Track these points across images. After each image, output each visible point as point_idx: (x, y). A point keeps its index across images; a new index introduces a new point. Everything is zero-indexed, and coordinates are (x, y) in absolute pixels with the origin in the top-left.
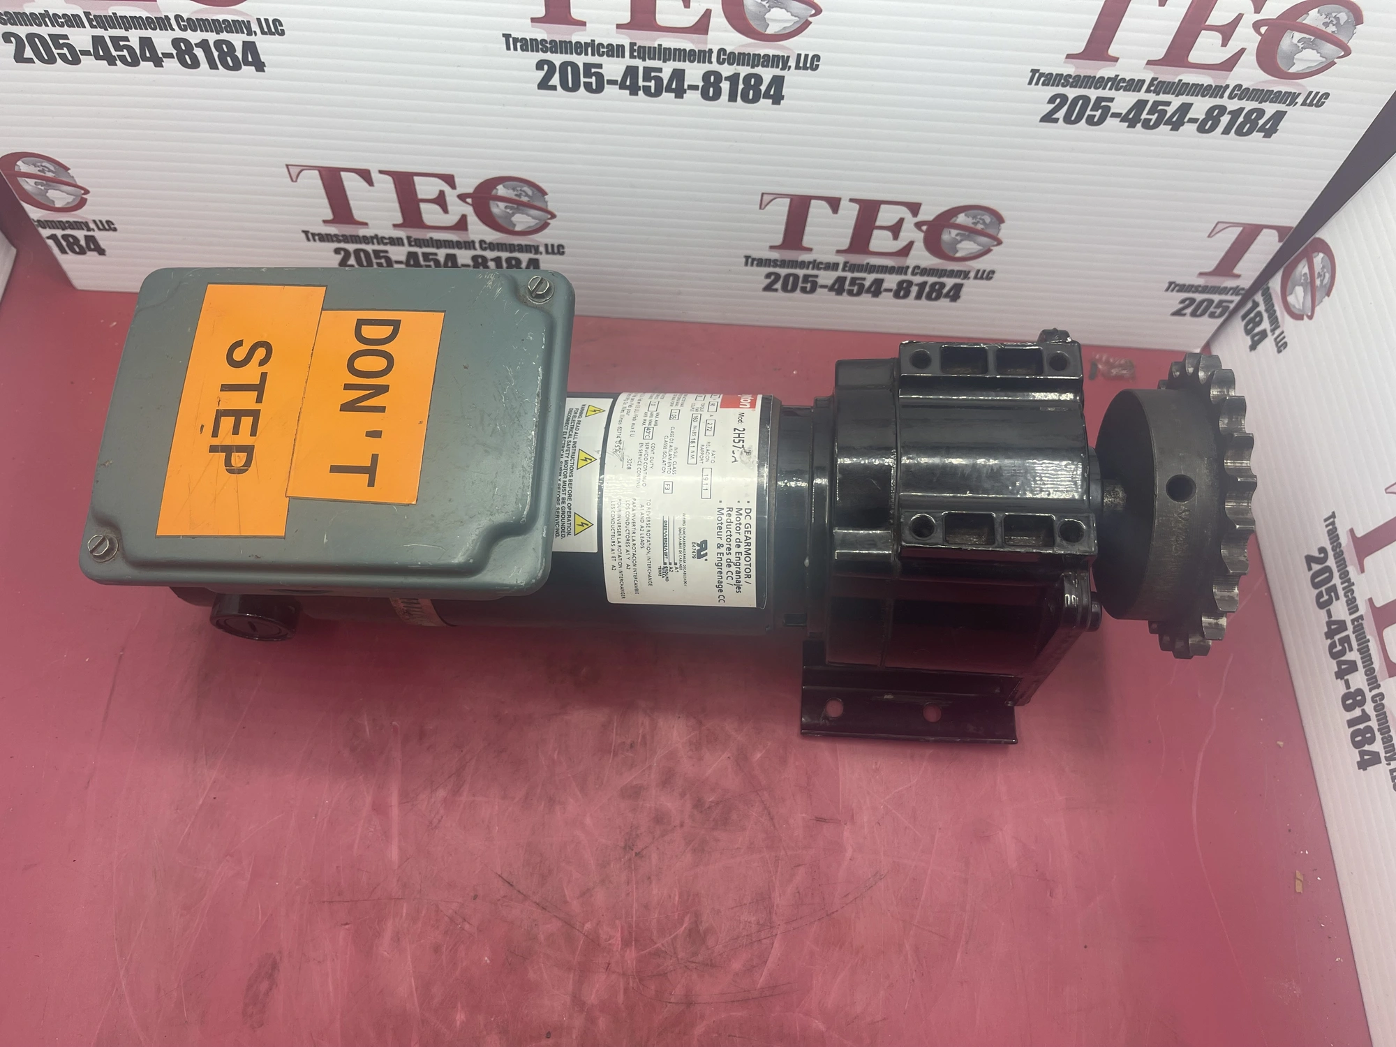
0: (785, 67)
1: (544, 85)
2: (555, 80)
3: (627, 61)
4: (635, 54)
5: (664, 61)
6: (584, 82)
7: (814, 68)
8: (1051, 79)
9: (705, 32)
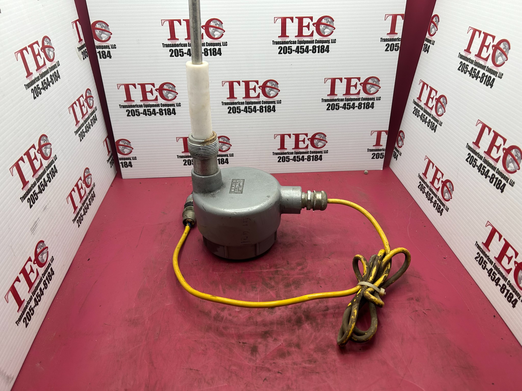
0: (275, 103)
1: (229, 112)
4: (246, 104)
5: (252, 105)
6: (237, 111)
7: (280, 103)
8: (326, 101)
9: (259, 97)
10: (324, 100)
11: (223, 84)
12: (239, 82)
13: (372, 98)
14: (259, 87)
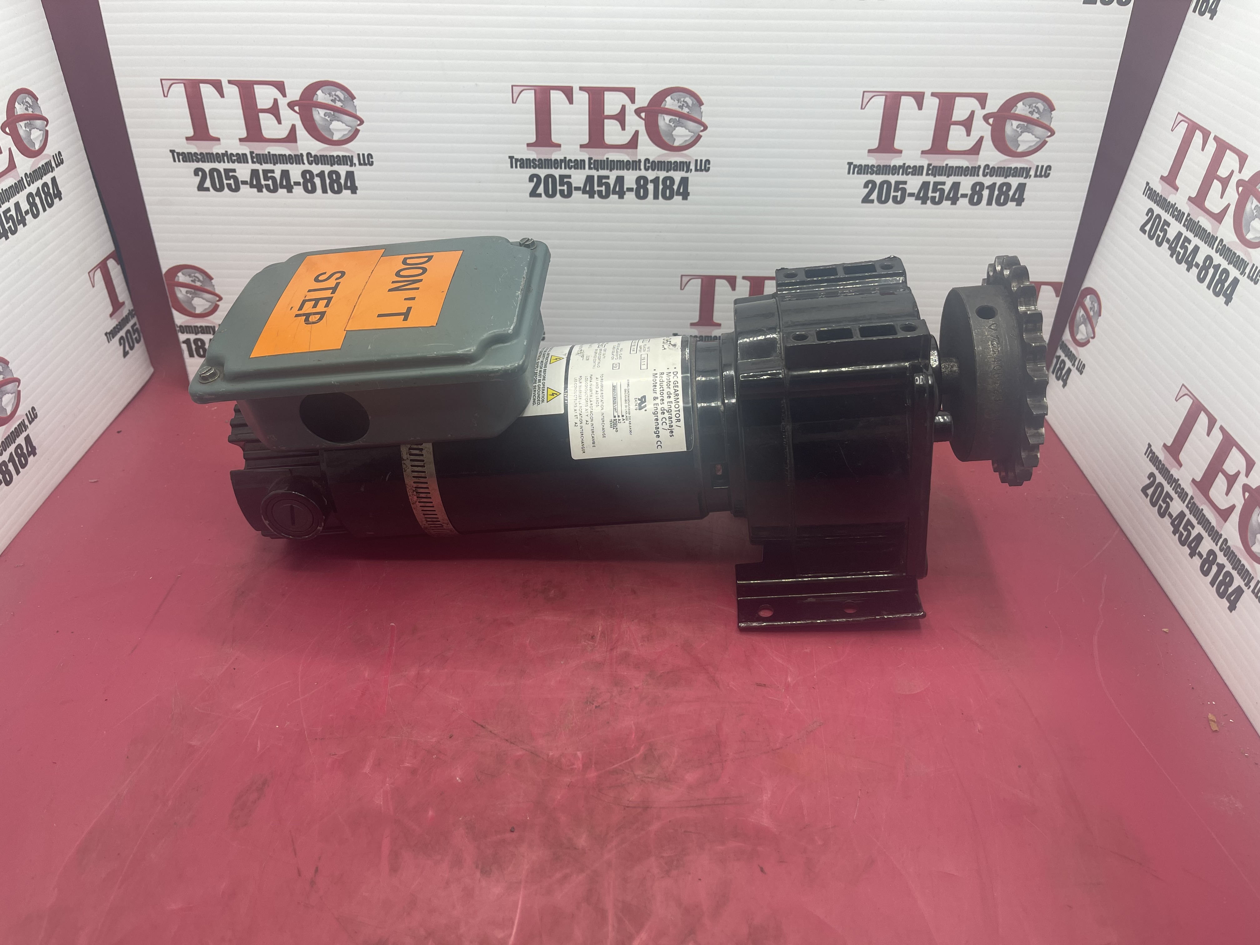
0: (688, 170)
1: (534, 193)
2: (541, 190)
3: (587, 172)
4: (592, 166)
5: (611, 171)
6: (560, 190)
7: (707, 170)
8: (862, 169)
9: (636, 147)
10: (855, 166)
11: (515, 95)
12: (568, 92)
13: (1021, 168)
14: (638, 112)
